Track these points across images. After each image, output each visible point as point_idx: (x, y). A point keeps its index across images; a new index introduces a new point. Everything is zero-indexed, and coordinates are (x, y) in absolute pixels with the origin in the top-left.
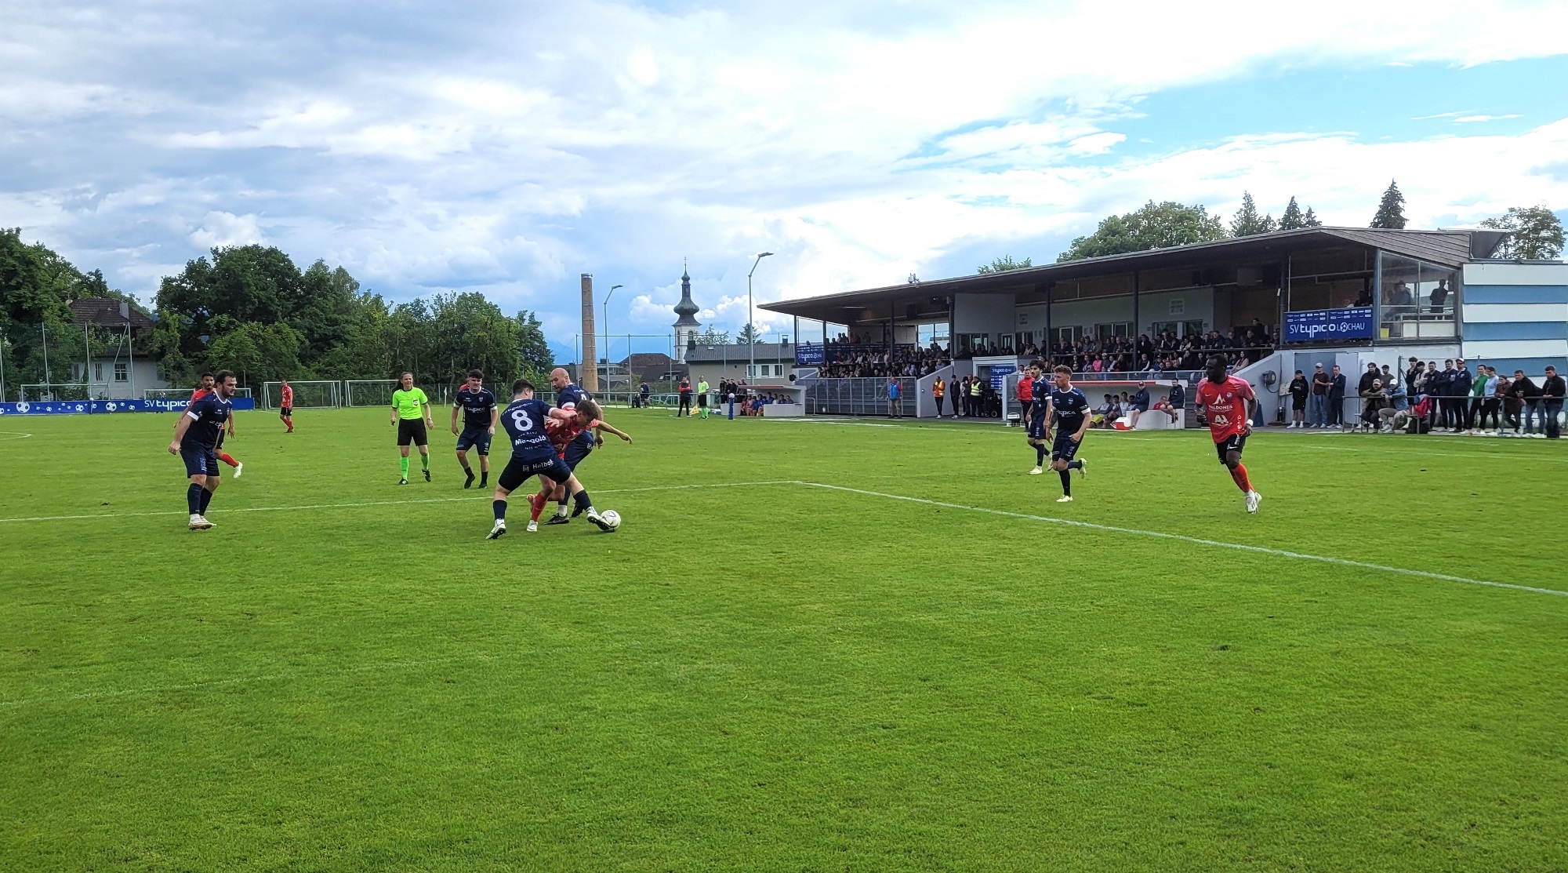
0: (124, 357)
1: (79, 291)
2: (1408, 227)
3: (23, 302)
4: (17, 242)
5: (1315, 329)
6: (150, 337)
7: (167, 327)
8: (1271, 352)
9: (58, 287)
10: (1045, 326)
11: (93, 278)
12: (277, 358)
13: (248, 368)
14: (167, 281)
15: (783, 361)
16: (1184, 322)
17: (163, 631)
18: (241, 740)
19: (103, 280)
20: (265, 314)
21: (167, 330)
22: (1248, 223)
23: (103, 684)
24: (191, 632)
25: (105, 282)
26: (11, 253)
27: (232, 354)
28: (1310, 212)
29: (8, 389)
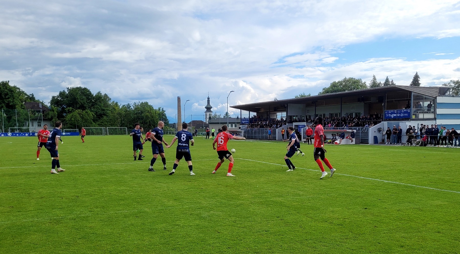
0: (40, 120)
1: (27, 100)
2: (421, 86)
3: (10, 103)
4: (8, 85)
5: (394, 115)
6: (48, 114)
7: (53, 111)
8: (380, 122)
9: (20, 98)
10: (315, 113)
11: (31, 96)
12: (86, 120)
13: (77, 123)
14: (53, 97)
15: (237, 123)
16: (355, 113)
17: (51, 201)
18: (74, 234)
19: (34, 97)
20: (83, 107)
21: (53, 112)
22: (374, 84)
23: (33, 217)
24: (59, 201)
25: (35, 97)
26: (6, 88)
27: (73, 119)
28: (392, 81)
29: (5, 129)
